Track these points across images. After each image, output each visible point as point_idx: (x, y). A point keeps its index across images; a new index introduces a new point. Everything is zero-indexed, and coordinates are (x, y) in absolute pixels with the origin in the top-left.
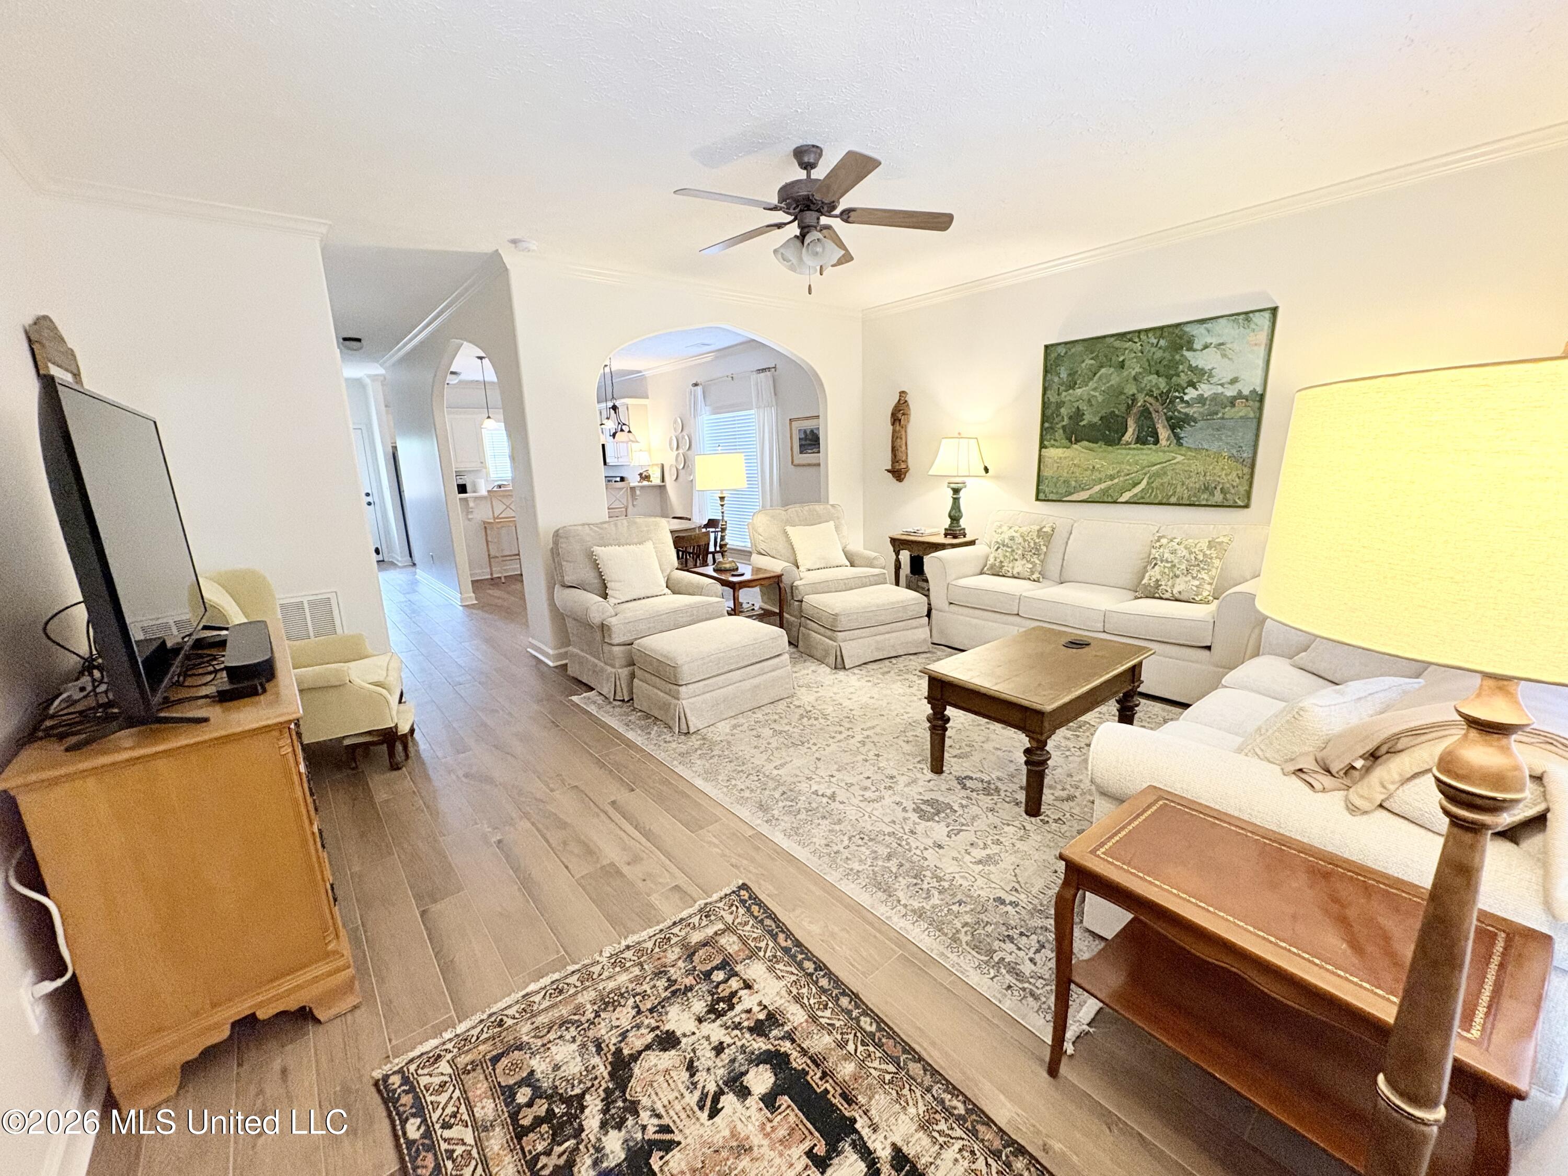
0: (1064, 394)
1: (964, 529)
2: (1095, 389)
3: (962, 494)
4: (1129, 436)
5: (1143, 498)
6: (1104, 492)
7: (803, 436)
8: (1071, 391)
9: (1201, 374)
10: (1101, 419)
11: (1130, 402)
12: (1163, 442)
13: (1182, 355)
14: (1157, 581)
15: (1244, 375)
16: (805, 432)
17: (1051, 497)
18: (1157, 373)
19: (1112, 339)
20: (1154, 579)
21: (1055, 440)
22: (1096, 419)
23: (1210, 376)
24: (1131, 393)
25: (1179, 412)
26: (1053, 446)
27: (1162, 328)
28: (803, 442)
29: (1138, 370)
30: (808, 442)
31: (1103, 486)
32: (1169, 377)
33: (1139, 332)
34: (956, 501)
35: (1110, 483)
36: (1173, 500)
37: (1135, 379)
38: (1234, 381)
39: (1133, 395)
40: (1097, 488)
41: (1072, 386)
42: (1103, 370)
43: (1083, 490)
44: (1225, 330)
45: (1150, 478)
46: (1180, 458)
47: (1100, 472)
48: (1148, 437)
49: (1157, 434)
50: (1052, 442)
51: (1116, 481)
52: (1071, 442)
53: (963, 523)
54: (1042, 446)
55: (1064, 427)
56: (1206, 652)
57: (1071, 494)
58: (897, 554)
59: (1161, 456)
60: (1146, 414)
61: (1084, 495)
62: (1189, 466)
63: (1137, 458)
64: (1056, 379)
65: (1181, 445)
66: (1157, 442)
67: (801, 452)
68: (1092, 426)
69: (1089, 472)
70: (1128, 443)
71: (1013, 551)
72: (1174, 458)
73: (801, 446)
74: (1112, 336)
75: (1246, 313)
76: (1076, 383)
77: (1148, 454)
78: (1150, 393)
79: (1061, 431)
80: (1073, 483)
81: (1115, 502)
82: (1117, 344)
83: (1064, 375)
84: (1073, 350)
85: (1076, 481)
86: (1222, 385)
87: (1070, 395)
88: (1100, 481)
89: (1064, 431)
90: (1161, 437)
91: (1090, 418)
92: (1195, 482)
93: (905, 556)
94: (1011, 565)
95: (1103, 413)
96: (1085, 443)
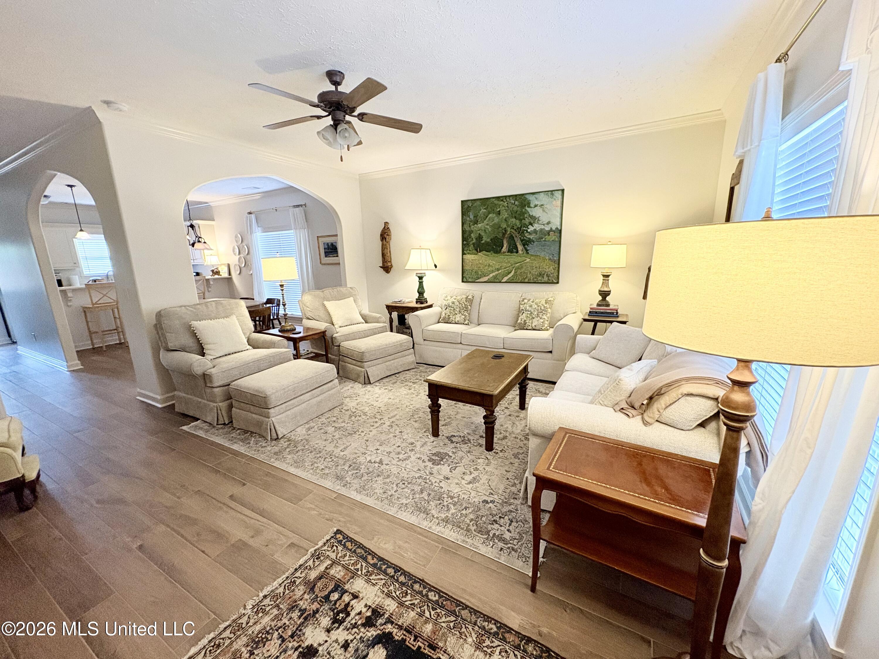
0: (472, 226)
1: (426, 299)
2: (487, 225)
3: (424, 279)
4: (504, 249)
5: (513, 280)
6: (495, 277)
7: (326, 247)
8: (476, 225)
9: (534, 219)
10: (491, 240)
11: (504, 232)
12: (520, 252)
13: (526, 210)
14: (525, 321)
15: (552, 220)
16: (328, 244)
17: (470, 280)
18: (515, 218)
19: (494, 200)
20: (523, 320)
21: (470, 251)
22: (489, 240)
23: (539, 220)
24: (504, 227)
25: (526, 237)
26: (469, 253)
27: (516, 196)
28: (327, 250)
29: (506, 216)
30: (330, 250)
31: (494, 274)
32: (521, 220)
33: (506, 197)
34: (421, 283)
35: (497, 272)
36: (526, 280)
37: (506, 220)
38: (549, 223)
39: (505, 228)
40: (491, 275)
41: (476, 222)
42: (490, 215)
43: (485, 276)
44: (543, 199)
45: (515, 270)
46: (528, 260)
47: (492, 267)
48: (513, 250)
49: (517, 248)
50: (468, 251)
51: (500, 271)
52: (477, 251)
53: (426, 295)
54: (463, 254)
55: (473, 244)
56: (550, 354)
57: (479, 278)
58: (391, 314)
59: (519, 259)
60: (511, 238)
61: (485, 279)
62: (532, 263)
63: (509, 260)
64: (468, 219)
65: (528, 253)
66: (517, 252)
67: (326, 256)
68: (487, 243)
69: (487, 267)
70: (504, 253)
71: (454, 309)
72: (526, 260)
73: (325, 252)
74: (493, 198)
75: (552, 191)
76: (478, 221)
77: (514, 258)
78: (512, 228)
79: (472, 246)
80: (480, 273)
81: (500, 282)
82: (496, 202)
83: (472, 217)
84: (475, 204)
85: (481, 272)
86: (544, 225)
87: (476, 227)
88: (493, 272)
89: (474, 246)
90: (519, 249)
91: (486, 239)
92: (535, 272)
93: (395, 315)
94: (454, 317)
95: (492, 237)
96: (484, 252)
